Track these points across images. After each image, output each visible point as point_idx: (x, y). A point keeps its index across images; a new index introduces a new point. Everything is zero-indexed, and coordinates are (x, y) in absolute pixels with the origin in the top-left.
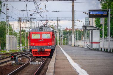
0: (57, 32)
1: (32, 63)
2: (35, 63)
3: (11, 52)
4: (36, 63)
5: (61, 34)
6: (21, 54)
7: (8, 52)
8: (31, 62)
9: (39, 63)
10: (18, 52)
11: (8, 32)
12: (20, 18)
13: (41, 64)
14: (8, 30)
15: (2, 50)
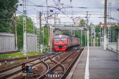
0: (87, 30)
1: (49, 75)
2: (52, 76)
3: (28, 54)
4: (54, 75)
5: (93, 31)
6: (40, 59)
7: (25, 55)
8: (48, 73)
9: (57, 76)
10: (37, 54)
11: (25, 30)
12: (40, 13)
13: (60, 76)
14: (25, 28)
15: (19, 51)
